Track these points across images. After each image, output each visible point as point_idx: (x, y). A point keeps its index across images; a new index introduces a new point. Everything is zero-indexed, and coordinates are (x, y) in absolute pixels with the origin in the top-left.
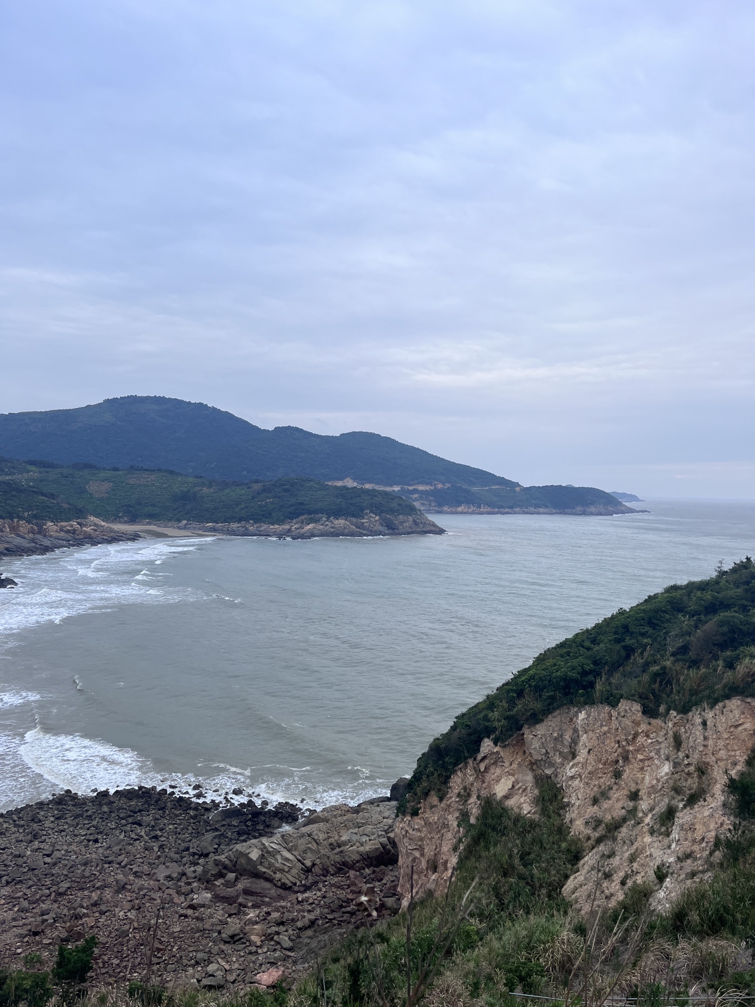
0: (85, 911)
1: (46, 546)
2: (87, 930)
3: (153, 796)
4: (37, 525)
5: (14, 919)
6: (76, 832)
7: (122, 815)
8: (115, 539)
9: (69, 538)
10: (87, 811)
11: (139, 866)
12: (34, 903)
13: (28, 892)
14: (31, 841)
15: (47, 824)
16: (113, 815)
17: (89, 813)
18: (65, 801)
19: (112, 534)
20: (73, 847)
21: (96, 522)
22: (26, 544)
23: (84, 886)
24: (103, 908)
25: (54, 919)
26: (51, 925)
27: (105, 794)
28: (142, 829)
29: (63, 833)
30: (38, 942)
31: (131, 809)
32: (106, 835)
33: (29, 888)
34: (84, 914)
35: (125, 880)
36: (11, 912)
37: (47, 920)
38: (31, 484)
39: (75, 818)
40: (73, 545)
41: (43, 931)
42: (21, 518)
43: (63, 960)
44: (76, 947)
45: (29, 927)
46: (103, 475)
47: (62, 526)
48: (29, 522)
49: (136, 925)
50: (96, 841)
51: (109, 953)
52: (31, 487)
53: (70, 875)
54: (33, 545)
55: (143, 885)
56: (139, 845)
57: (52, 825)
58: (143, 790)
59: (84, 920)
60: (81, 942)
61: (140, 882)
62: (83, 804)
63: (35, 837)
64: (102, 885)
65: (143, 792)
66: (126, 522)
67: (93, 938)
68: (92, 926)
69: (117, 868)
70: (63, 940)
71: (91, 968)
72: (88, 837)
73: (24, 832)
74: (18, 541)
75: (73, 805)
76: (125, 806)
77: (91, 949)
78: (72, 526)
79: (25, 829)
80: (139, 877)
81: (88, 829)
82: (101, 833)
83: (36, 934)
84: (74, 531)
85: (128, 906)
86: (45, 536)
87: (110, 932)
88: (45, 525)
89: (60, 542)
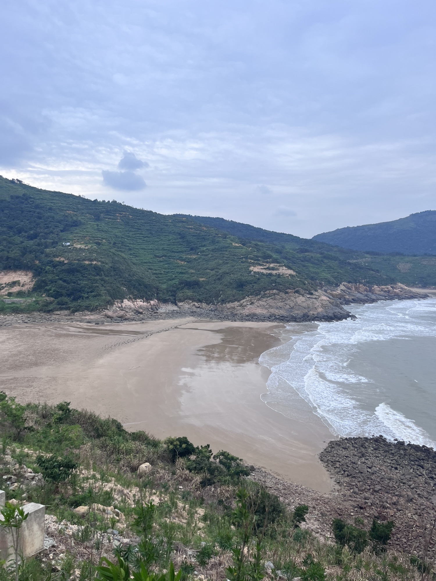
0: (389, 506)
1: (373, 299)
2: (389, 516)
3: (431, 453)
4: (369, 287)
5: (350, 496)
6: (385, 460)
7: (412, 459)
8: (412, 297)
9: (386, 295)
10: (391, 450)
11: (421, 491)
12: (361, 491)
13: (358, 484)
14: (361, 457)
15: (369, 450)
16: (406, 457)
17: (393, 452)
18: (379, 440)
19: (411, 294)
20: (383, 468)
21: (402, 286)
22: (362, 297)
23: (388, 491)
24: (399, 508)
25: (371, 503)
26: (370, 506)
27: (402, 444)
28: (423, 471)
29: (378, 458)
30: (362, 513)
31: (418, 456)
32: (402, 467)
33: (359, 482)
34: (388, 507)
35: (412, 496)
36: (349, 492)
37: (367, 503)
38: (367, 264)
39: (385, 452)
40: (388, 299)
41: (365, 508)
42: (360, 283)
43: (375, 528)
44: (383, 524)
45: (358, 503)
46: (407, 259)
47: (382, 288)
48: (364, 285)
49: (418, 524)
50: (396, 469)
51: (401, 534)
52: (367, 266)
53: (381, 483)
54: (366, 298)
55: (423, 503)
56: (422, 480)
57: (372, 452)
58: (425, 448)
59: (388, 510)
60: (385, 522)
61: (421, 501)
62: (389, 446)
63: (363, 455)
64: (398, 494)
65: (425, 449)
66: (420, 287)
67: (392, 522)
68: (392, 515)
69: (408, 488)
70: (375, 517)
71: (390, 538)
72: (391, 465)
73: (357, 451)
74: (358, 295)
75: (384, 445)
76: (413, 454)
77: (391, 528)
78: (388, 288)
79: (358, 450)
80: (421, 497)
81: (392, 460)
82: (399, 465)
83: (361, 508)
84: (389, 291)
85: (414, 511)
86: (373, 293)
87: (402, 523)
88: (373, 287)
89: (381, 297)
